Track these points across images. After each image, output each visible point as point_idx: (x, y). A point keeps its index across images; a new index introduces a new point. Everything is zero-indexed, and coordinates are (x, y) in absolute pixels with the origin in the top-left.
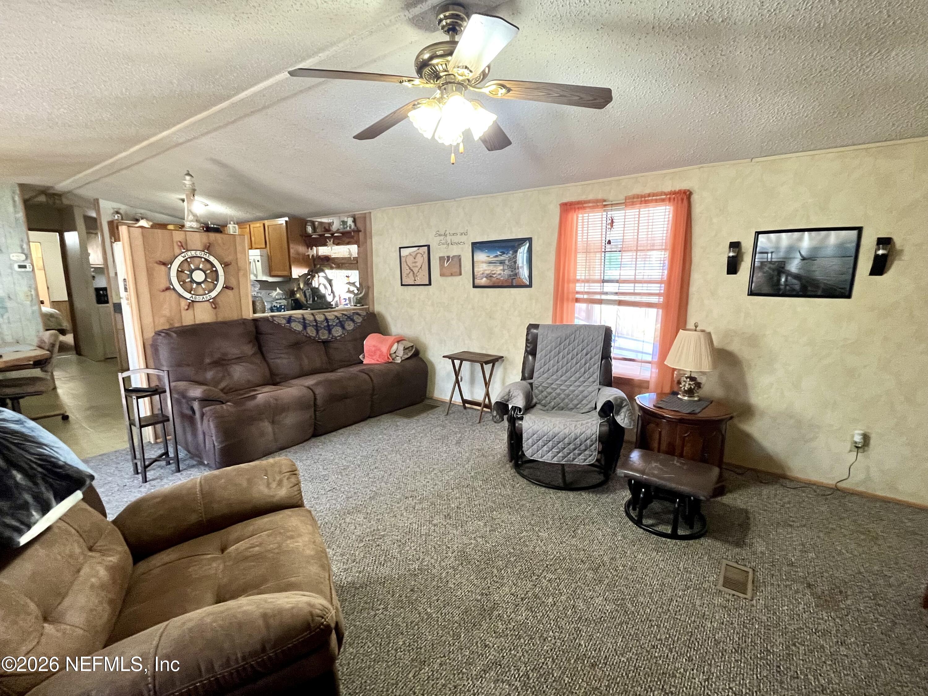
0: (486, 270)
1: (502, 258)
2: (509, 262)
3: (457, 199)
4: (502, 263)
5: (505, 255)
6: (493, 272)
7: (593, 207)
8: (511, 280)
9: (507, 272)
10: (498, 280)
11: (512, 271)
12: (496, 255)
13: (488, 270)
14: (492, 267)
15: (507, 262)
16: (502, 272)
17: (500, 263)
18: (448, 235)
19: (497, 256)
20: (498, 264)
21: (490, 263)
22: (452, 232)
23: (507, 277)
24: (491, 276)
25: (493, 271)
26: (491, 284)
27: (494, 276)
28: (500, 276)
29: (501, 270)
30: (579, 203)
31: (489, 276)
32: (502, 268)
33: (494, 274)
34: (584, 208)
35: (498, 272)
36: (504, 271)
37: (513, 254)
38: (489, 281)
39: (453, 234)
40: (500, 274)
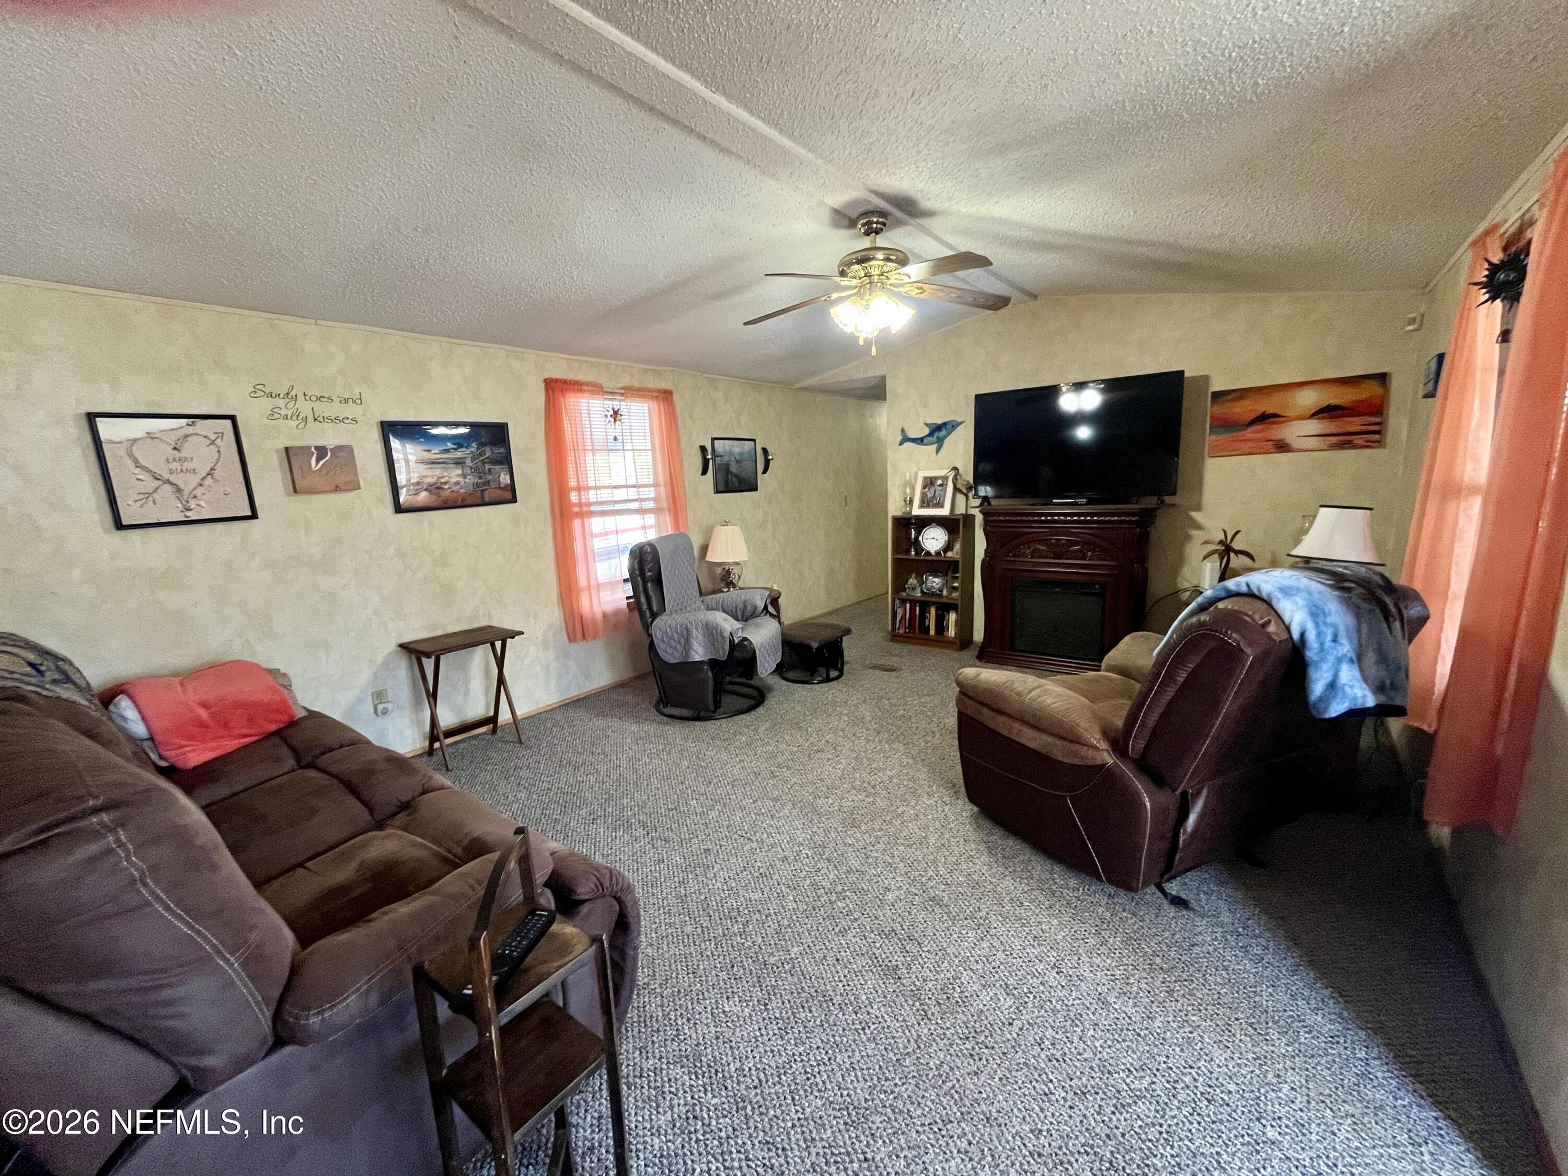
0: (425, 477)
1: (459, 454)
2: (472, 461)
3: (320, 322)
4: (459, 462)
5: (464, 449)
6: (443, 480)
7: (591, 392)
8: (479, 494)
9: (471, 480)
10: (454, 495)
11: (480, 478)
12: (444, 448)
13: (432, 476)
14: (438, 472)
15: (468, 462)
16: (461, 479)
17: (456, 463)
18: (300, 398)
19: (447, 451)
20: (453, 466)
21: (433, 463)
22: (314, 392)
23: (471, 487)
24: (438, 488)
25: (443, 477)
26: (438, 503)
27: (446, 487)
28: (458, 487)
29: (459, 475)
30: (576, 383)
31: (434, 488)
32: (460, 472)
33: (445, 483)
34: (581, 391)
35: (454, 480)
36: (465, 477)
37: (478, 449)
38: (434, 497)
39: (319, 399)
40: (457, 483)
